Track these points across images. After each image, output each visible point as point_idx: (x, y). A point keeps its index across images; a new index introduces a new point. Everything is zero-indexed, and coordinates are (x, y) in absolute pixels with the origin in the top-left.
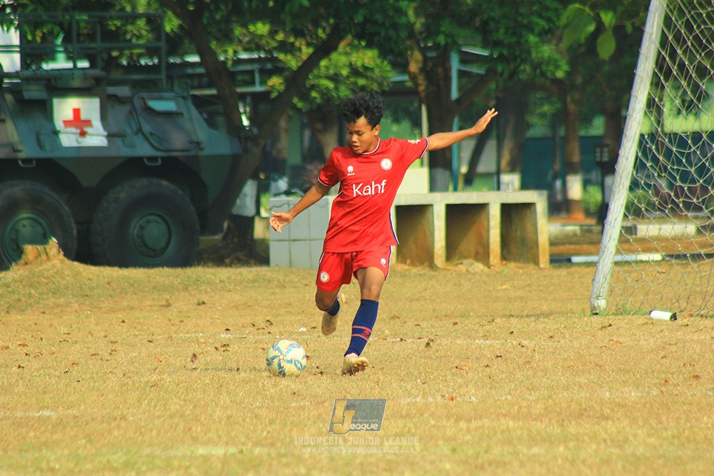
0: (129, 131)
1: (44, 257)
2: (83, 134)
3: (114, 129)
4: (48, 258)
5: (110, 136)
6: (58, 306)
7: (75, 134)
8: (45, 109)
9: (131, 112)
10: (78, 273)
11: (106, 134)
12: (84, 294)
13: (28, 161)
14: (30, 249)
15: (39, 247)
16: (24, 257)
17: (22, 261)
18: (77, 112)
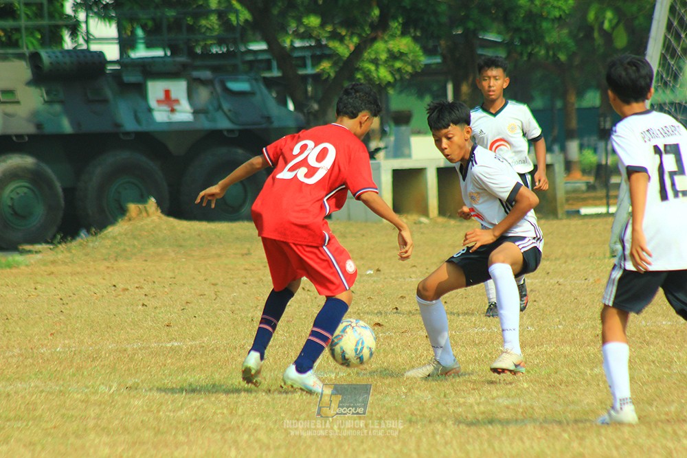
0: (211, 108)
1: (144, 214)
2: (173, 110)
3: (199, 107)
4: (148, 215)
5: (196, 112)
6: (158, 255)
7: (165, 111)
8: (140, 90)
9: (212, 93)
10: (173, 227)
11: (192, 111)
12: (178, 243)
13: (128, 134)
14: (133, 208)
15: (141, 206)
16: (128, 214)
17: (126, 218)
18: (167, 93)
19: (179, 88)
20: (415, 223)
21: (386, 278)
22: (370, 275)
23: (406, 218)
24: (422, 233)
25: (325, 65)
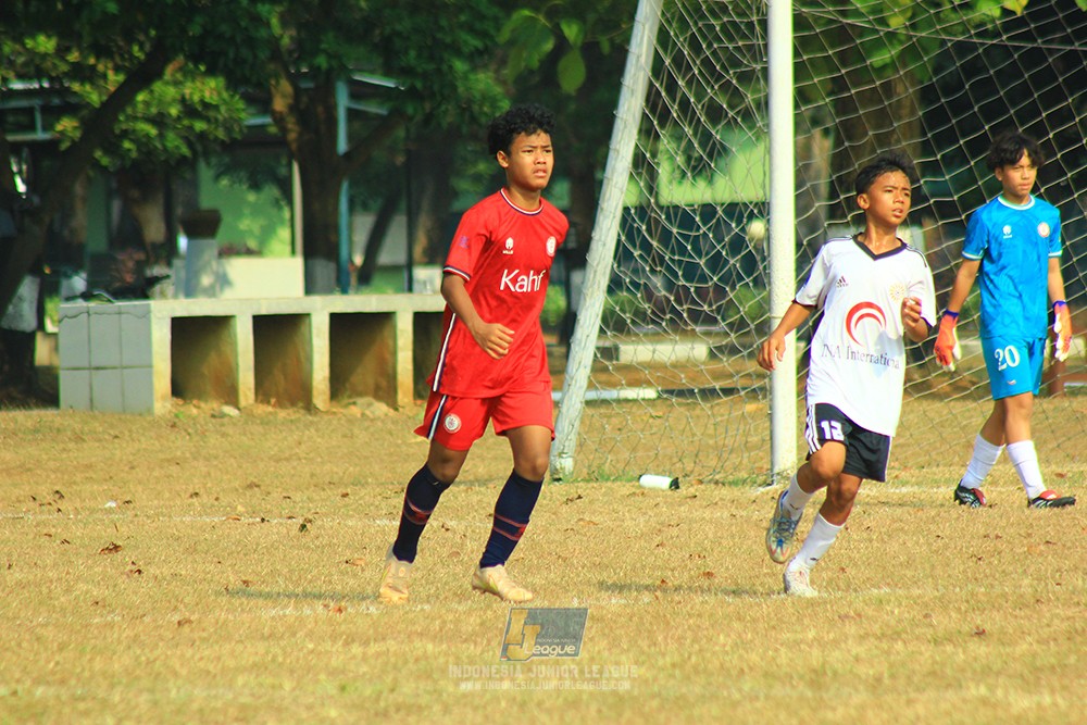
20: (213, 416)
21: (136, 515)
22: (110, 511)
24: (224, 435)
25: (67, 125)
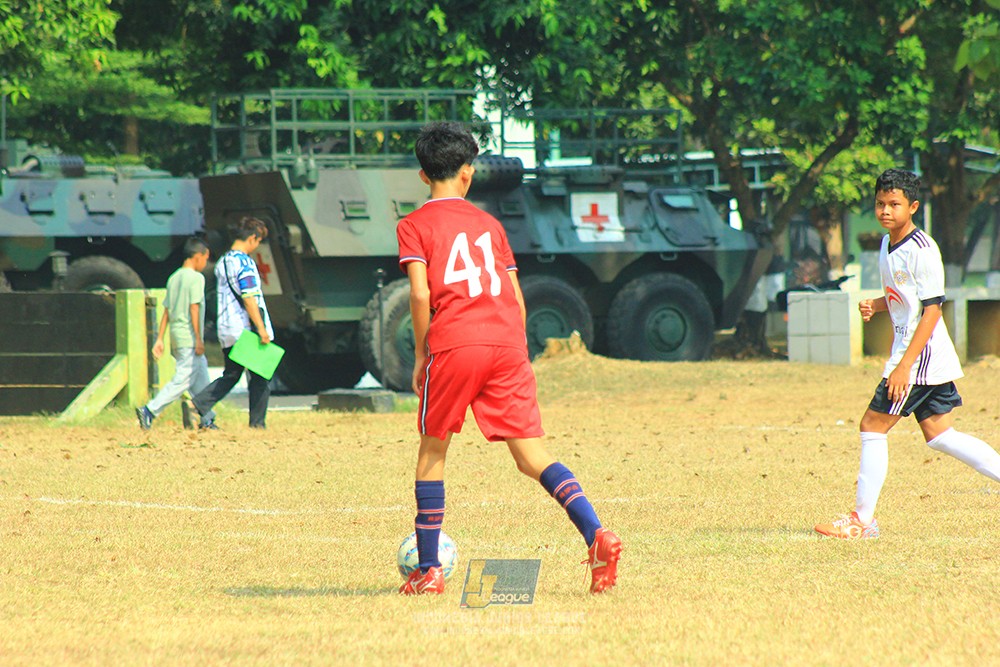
0: (645, 226)
1: (566, 350)
2: (601, 229)
3: (631, 224)
4: (571, 352)
5: (627, 231)
6: (582, 399)
7: (592, 229)
8: (562, 203)
9: (647, 208)
10: (600, 367)
11: (622, 228)
12: (606, 386)
13: (547, 256)
14: (552, 342)
15: (563, 341)
16: (546, 350)
17: (544, 355)
18: (594, 208)
19: (608, 203)
22: (841, 427)
23: (879, 360)
25: (779, 178)
